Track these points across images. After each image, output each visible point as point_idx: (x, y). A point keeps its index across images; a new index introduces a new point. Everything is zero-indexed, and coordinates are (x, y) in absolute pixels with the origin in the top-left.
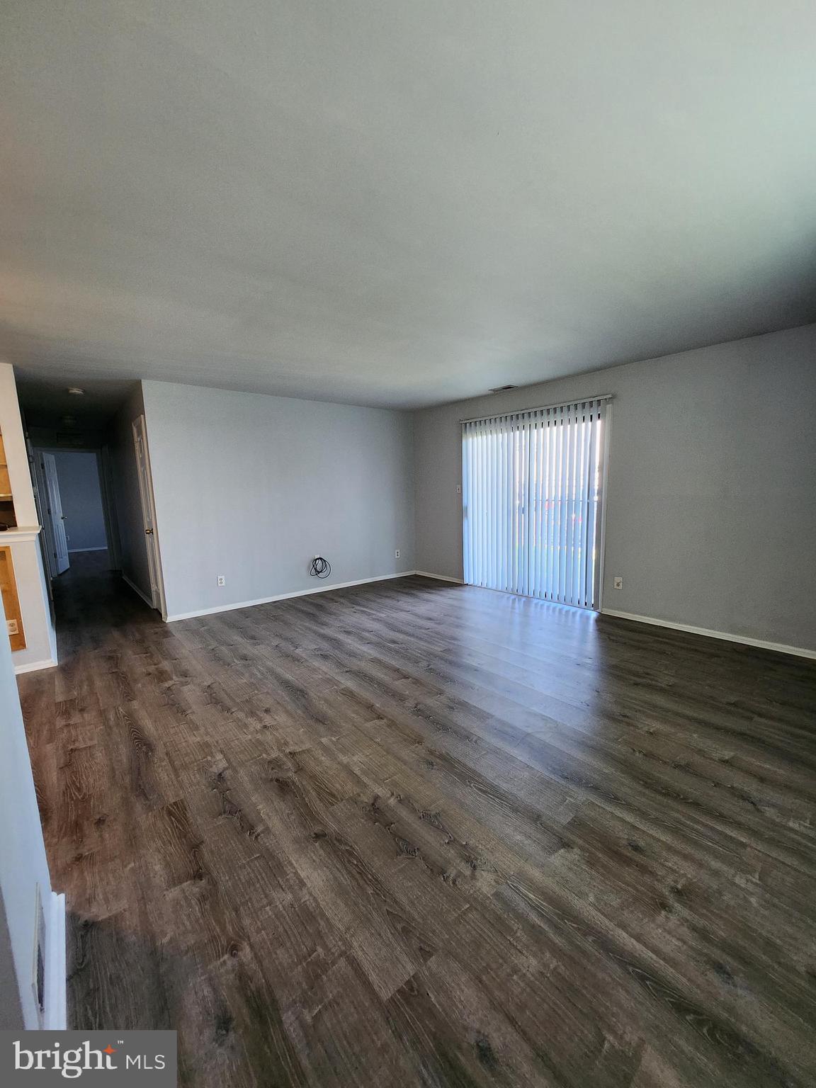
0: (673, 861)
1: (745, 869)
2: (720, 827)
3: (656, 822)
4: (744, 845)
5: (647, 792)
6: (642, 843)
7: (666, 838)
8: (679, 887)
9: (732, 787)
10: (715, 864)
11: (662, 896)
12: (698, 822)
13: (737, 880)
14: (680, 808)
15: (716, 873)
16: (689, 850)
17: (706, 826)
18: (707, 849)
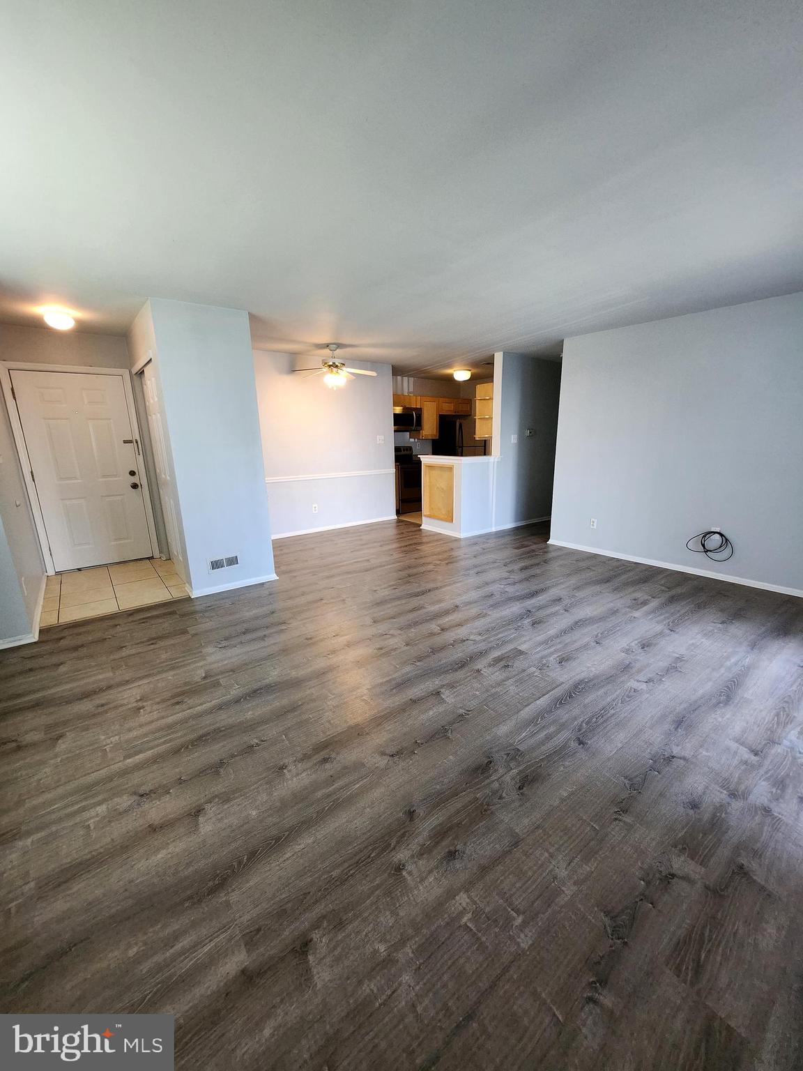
0: (155, 715)
1: (116, 747)
2: (149, 753)
3: (185, 720)
4: (126, 757)
5: (212, 728)
6: (177, 707)
7: (170, 720)
8: (142, 710)
9: (168, 792)
10: (135, 733)
11: (146, 701)
12: (164, 743)
13: (117, 737)
14: (182, 740)
15: (130, 730)
16: (153, 726)
17: (158, 746)
18: (145, 735)
